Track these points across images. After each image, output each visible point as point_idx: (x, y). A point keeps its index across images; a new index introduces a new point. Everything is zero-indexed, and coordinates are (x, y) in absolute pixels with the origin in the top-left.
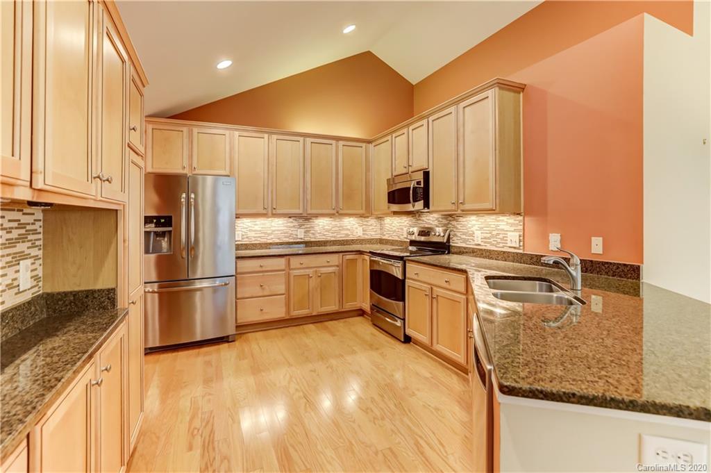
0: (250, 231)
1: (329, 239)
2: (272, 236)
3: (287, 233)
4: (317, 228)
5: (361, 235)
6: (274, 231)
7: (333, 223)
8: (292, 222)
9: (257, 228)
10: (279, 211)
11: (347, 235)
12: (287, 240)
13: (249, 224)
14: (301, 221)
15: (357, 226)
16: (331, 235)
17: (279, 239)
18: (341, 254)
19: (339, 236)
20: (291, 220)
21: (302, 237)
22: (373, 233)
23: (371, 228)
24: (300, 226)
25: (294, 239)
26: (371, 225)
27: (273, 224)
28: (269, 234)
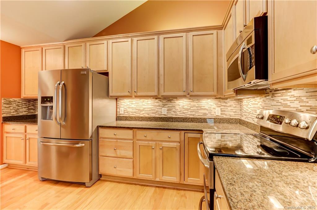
0: (129, 108)
1: (188, 116)
2: (143, 112)
3: (154, 110)
4: (177, 107)
5: (219, 114)
6: (145, 108)
7: (192, 103)
8: (158, 102)
9: (133, 106)
10: (139, 94)
11: (205, 114)
12: (154, 115)
13: (128, 103)
14: (164, 101)
15: (215, 106)
16: (189, 113)
17: (148, 114)
18: (183, 132)
19: (197, 114)
20: (157, 101)
21: (166, 113)
22: (233, 114)
23: (229, 108)
24: (164, 106)
25: (159, 115)
26: (230, 106)
27: (144, 103)
28: (141, 111)
